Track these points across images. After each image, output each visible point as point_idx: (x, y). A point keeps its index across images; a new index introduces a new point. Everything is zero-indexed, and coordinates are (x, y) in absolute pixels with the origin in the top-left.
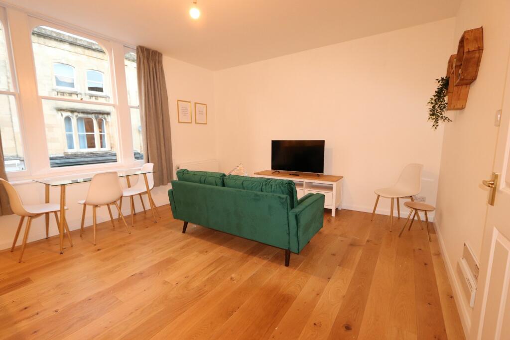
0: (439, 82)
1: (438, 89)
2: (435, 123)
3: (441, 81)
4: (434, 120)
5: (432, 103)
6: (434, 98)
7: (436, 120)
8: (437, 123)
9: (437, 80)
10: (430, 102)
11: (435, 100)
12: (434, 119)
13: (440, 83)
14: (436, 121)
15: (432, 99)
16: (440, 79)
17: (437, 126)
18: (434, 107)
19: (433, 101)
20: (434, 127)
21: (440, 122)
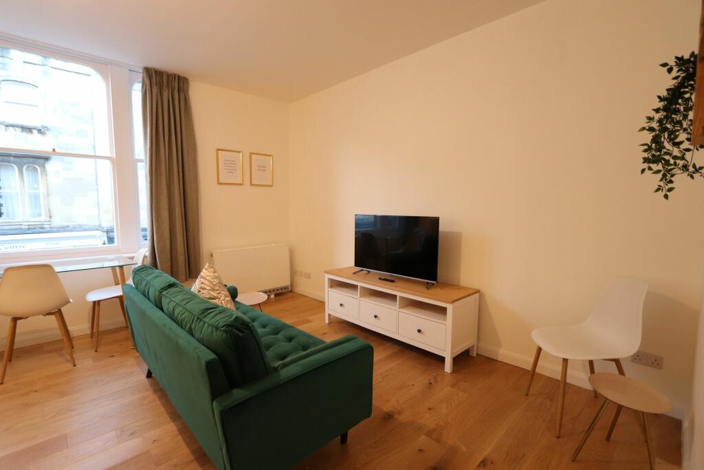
0: (670, 70)
1: (668, 90)
2: (662, 184)
3: (675, 69)
4: (660, 176)
5: (651, 129)
6: (657, 116)
7: (664, 175)
8: (671, 182)
9: (665, 65)
10: (647, 126)
11: (660, 121)
12: (658, 171)
13: (674, 73)
14: (667, 177)
15: (650, 119)
16: (672, 62)
17: (670, 190)
18: (656, 140)
19: (655, 125)
20: (661, 194)
21: (680, 178)
